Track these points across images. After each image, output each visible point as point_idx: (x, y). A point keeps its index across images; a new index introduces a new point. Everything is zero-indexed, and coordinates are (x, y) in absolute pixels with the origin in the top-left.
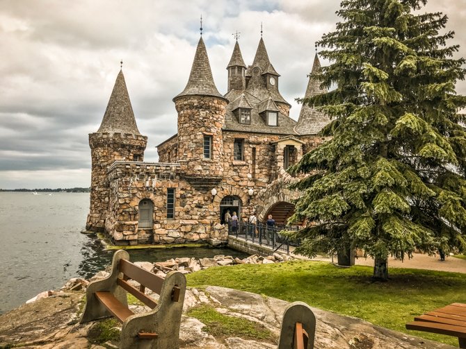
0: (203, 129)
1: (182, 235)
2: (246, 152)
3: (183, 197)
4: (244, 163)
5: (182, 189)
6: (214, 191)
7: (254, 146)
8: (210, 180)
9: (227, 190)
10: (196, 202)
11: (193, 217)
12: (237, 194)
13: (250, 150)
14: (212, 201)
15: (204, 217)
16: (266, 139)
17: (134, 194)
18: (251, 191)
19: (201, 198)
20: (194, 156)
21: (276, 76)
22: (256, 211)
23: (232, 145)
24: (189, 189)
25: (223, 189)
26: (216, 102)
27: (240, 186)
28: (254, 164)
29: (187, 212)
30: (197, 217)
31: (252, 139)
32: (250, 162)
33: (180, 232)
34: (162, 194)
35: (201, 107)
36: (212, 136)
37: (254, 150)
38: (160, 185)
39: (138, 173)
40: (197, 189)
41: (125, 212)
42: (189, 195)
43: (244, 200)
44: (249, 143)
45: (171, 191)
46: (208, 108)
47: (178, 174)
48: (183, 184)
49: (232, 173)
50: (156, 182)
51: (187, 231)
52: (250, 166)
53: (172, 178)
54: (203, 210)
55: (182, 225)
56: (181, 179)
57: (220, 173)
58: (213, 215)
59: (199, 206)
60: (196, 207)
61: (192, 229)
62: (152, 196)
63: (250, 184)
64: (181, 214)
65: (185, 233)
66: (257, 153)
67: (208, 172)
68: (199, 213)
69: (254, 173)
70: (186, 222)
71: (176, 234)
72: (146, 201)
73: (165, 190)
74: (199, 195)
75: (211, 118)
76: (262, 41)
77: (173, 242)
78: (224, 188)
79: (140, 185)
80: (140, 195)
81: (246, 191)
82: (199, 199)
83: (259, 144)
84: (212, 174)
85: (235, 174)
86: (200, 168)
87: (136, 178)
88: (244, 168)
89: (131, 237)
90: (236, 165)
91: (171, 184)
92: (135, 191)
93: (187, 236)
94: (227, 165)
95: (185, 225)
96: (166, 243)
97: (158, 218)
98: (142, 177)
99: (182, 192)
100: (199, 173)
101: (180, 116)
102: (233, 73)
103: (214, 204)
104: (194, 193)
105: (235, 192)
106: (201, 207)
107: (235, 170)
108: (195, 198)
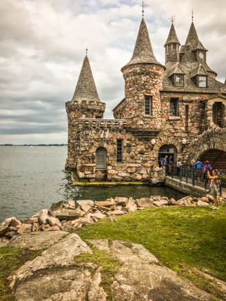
0: (144, 91)
1: (128, 175)
2: (180, 109)
3: (129, 146)
4: (179, 118)
5: (128, 140)
6: (153, 141)
7: (187, 104)
8: (150, 132)
9: (164, 140)
10: (139, 150)
11: (137, 161)
12: (173, 143)
13: (184, 107)
14: (152, 149)
15: (145, 161)
16: (197, 98)
17: (92, 144)
18: (184, 141)
19: (143, 147)
20: (137, 113)
21: (204, 51)
22: (189, 157)
23: (168, 104)
24: (133, 139)
25: (161, 140)
26: (155, 68)
27: (175, 137)
28: (187, 119)
29: (132, 158)
30: (140, 162)
31: (185, 98)
32: (184, 117)
33: (127, 172)
34: (113, 144)
35: (143, 73)
36: (151, 97)
37: (187, 107)
38: (111, 136)
39: (94, 128)
40: (140, 140)
41: (86, 157)
42: (134, 144)
43: (178, 148)
44: (183, 101)
45: (120, 141)
46: (148, 73)
47: (125, 128)
48: (129, 136)
49: (168, 126)
50: (108, 135)
51: (132, 172)
52: (184, 121)
53: (120, 131)
54: (145, 156)
55: (129, 167)
56: (127, 132)
57: (158, 127)
58: (153, 160)
59: (142, 153)
60: (139, 153)
61: (136, 171)
62: (105, 145)
63: (183, 135)
64: (128, 159)
65: (131, 173)
66: (190, 110)
67: (148, 126)
68: (141, 158)
69: (187, 126)
70: (131, 165)
71: (124, 174)
72: (100, 149)
73: (115, 141)
74: (141, 145)
75: (151, 82)
76: (192, 24)
77: (122, 181)
78: (162, 138)
79: (96, 137)
80: (97, 144)
81: (180, 141)
82: (141, 147)
83: (191, 102)
84: (152, 127)
85: (170, 127)
86: (142, 122)
87: (94, 131)
88: (178, 122)
89: (90, 176)
90: (172, 120)
91: (119, 136)
92: (93, 141)
93: (132, 176)
94: (164, 120)
95: (131, 167)
96: (116, 181)
97: (110, 162)
98: (98, 130)
99: (128, 142)
100: (141, 127)
101: (126, 83)
102: (169, 49)
103: (154, 151)
104: (137, 142)
105: (170, 141)
106: (143, 154)
107: (171, 124)
108: (138, 146)
